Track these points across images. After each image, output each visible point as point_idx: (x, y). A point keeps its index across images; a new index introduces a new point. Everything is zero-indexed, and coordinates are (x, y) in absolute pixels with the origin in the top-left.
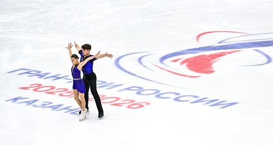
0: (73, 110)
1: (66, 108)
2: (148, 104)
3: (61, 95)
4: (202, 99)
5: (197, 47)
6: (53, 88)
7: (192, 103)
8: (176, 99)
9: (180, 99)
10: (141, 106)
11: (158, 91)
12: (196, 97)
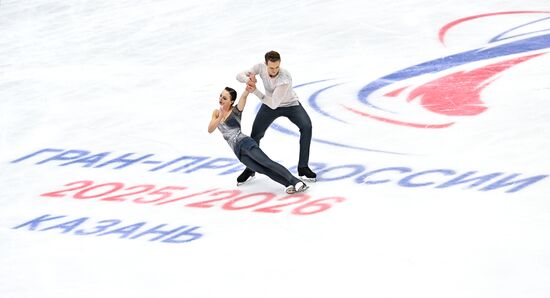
0: (167, 233)
1: (152, 231)
2: (340, 200)
3: (137, 201)
4: (465, 176)
5: (443, 56)
6: (119, 186)
7: (439, 187)
8: (405, 183)
9: (414, 181)
10: (325, 207)
11: (359, 169)
12: (449, 172)
